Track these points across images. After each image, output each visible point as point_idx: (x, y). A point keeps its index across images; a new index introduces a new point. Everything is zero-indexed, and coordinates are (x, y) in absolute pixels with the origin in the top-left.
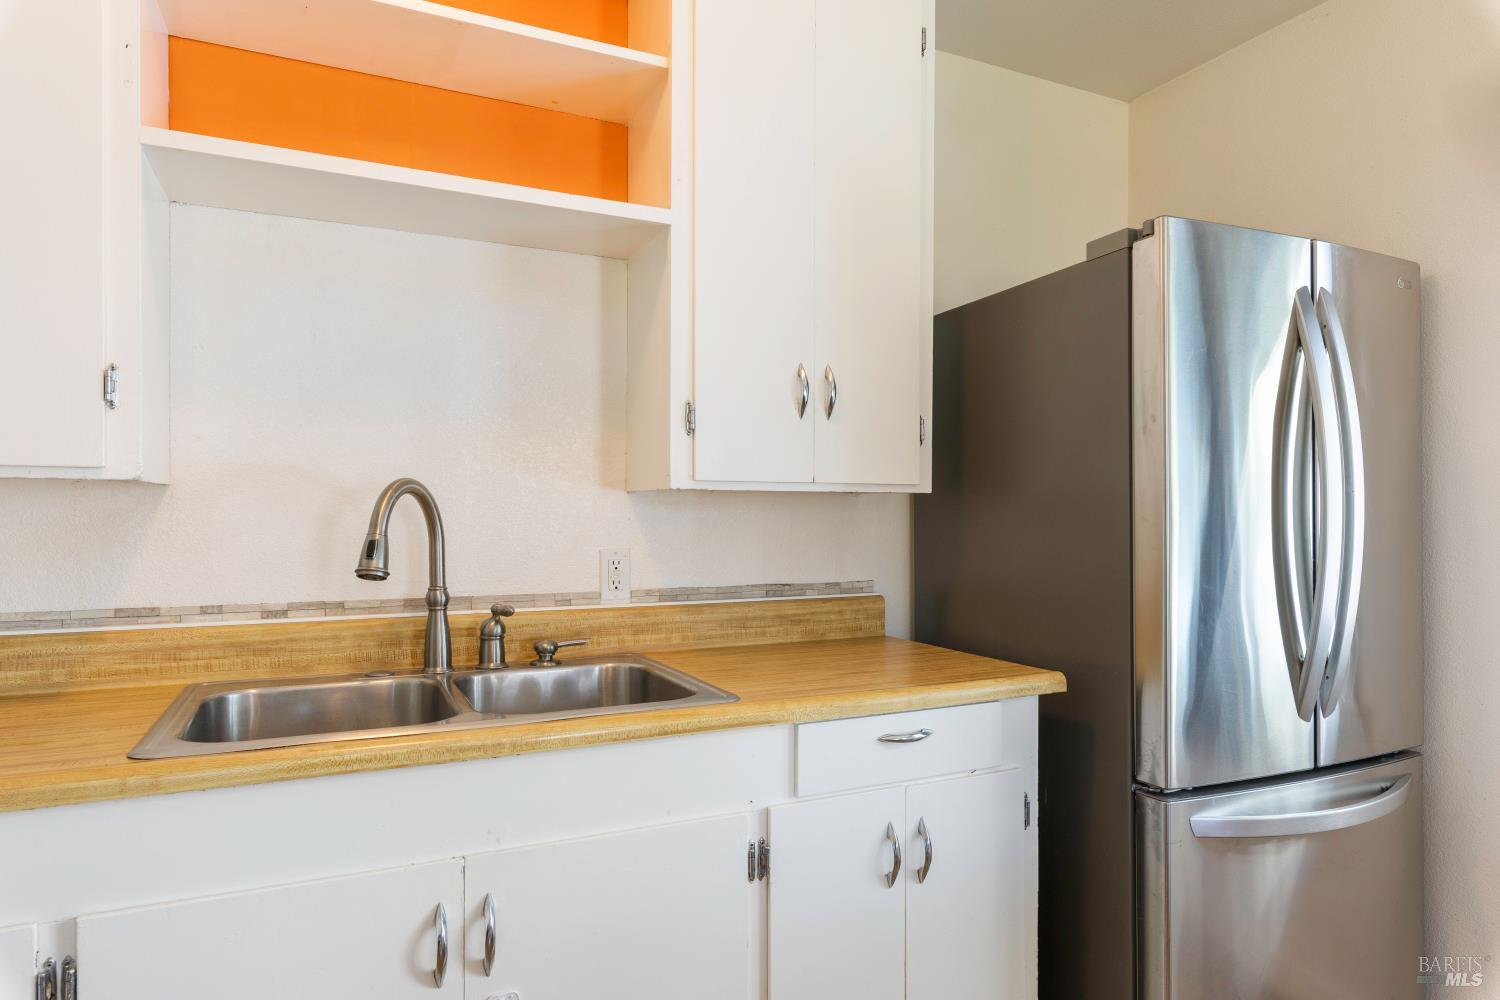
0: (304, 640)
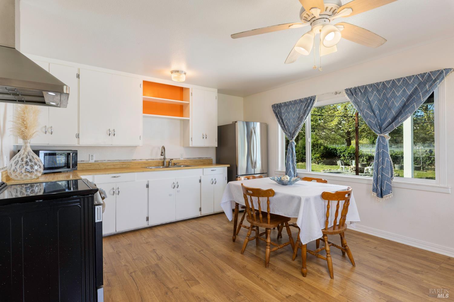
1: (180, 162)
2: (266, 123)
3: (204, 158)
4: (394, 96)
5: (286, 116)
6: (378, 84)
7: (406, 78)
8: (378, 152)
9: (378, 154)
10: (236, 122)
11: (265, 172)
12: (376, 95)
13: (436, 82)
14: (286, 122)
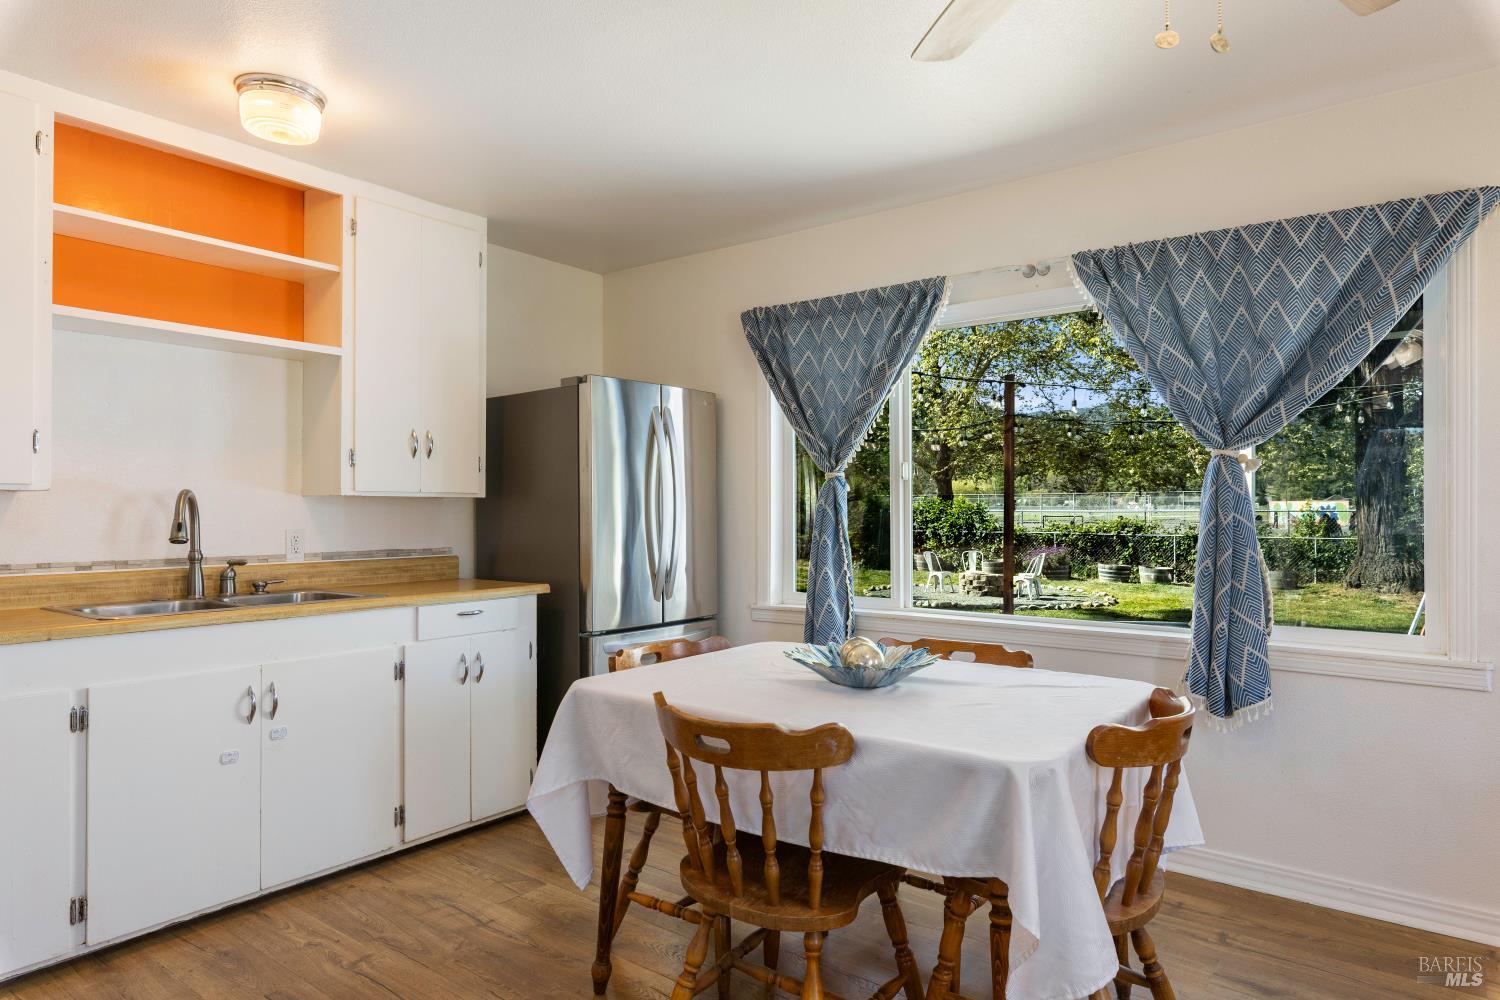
0: (107, 582)
1: (288, 576)
2: (714, 395)
3: (415, 551)
4: (1280, 288)
5: (808, 362)
6: (1213, 238)
7: (1330, 218)
8: (1217, 526)
9: (1216, 531)
10: (581, 380)
11: (704, 613)
12: (1201, 285)
13: (1451, 240)
14: (809, 392)
